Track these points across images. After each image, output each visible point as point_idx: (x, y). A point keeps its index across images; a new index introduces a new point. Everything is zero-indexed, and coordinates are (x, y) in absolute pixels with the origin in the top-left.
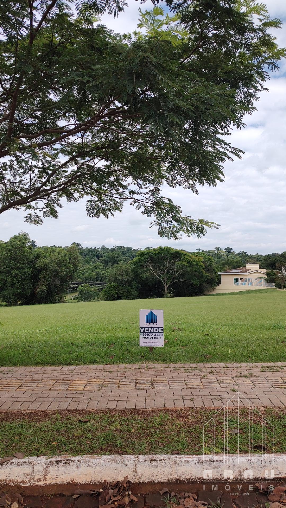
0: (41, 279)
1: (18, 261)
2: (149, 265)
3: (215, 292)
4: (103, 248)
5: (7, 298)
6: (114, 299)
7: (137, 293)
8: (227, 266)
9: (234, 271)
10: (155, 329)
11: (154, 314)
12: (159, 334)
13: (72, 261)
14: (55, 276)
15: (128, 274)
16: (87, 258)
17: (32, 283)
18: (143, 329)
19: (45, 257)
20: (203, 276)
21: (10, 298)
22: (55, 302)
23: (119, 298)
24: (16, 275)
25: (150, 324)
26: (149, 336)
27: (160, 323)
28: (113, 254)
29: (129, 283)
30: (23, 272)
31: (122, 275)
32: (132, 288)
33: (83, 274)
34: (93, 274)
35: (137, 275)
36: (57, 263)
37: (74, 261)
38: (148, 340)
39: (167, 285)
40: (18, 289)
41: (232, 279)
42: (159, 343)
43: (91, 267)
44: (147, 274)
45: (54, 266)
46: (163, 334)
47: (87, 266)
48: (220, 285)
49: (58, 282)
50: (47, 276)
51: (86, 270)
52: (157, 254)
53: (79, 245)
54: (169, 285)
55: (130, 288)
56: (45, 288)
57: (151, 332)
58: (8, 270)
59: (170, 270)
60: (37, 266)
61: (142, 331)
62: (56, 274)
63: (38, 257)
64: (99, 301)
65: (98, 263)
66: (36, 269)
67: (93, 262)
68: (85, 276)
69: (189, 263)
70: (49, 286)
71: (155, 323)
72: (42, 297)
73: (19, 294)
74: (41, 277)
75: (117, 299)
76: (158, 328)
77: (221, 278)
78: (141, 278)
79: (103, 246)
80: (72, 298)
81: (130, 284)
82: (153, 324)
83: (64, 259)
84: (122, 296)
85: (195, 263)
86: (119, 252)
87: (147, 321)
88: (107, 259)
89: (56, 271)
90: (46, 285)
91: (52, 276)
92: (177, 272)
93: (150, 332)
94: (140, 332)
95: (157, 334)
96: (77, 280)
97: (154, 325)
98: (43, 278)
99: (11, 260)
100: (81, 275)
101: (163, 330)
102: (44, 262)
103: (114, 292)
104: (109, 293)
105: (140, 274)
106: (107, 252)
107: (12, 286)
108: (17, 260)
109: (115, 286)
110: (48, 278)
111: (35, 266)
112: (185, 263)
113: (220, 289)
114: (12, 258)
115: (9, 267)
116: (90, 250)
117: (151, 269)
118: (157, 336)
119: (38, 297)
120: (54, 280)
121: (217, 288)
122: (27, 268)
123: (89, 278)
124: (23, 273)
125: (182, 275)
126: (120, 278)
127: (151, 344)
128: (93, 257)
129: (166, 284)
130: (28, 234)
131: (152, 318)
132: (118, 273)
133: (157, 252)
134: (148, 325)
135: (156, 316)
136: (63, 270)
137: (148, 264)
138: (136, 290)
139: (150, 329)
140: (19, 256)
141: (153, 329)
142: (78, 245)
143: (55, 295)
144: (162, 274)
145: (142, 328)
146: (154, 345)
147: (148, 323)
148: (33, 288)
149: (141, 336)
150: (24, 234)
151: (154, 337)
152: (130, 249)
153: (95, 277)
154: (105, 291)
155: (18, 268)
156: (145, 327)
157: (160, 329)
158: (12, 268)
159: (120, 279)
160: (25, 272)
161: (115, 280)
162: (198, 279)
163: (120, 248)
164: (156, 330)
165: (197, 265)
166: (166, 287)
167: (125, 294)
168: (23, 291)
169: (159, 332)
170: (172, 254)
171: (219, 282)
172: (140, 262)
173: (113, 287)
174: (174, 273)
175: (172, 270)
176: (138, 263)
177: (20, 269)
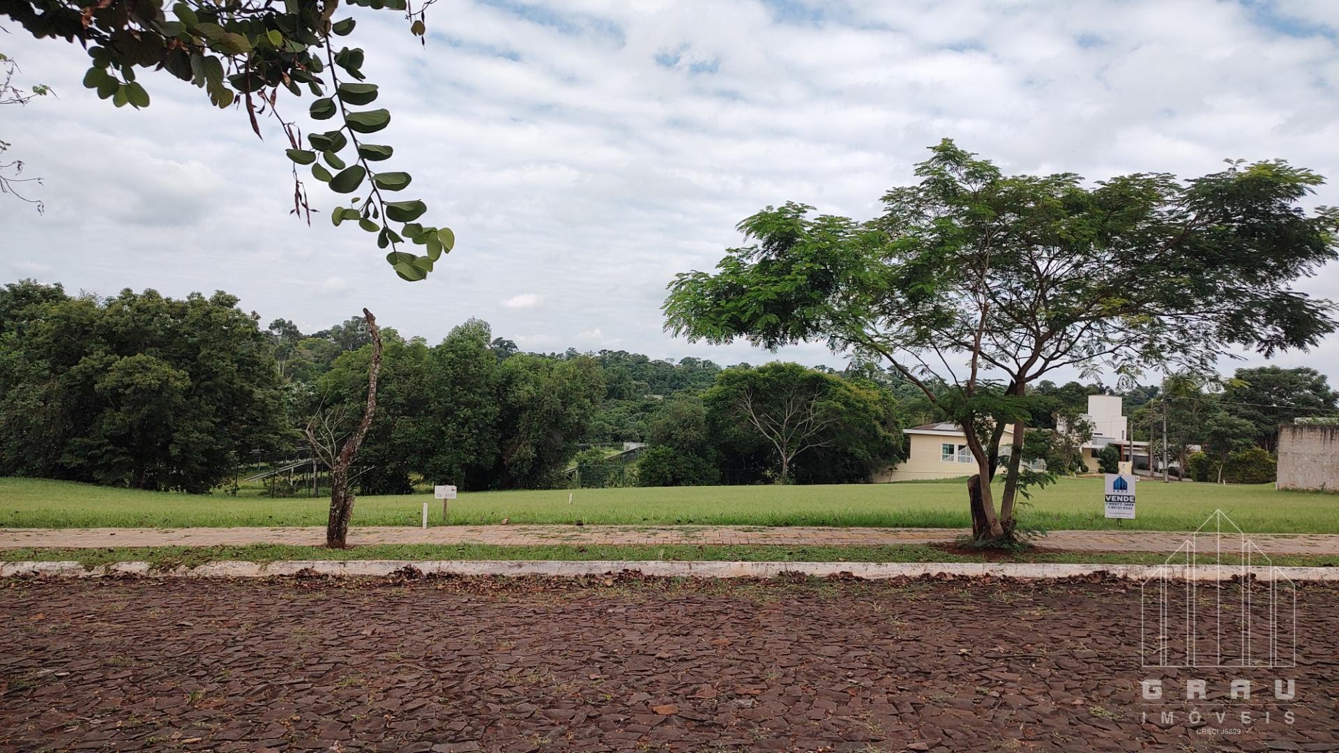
0: (520, 430)
1: (471, 388)
2: (747, 407)
3: (897, 477)
6: (665, 485)
7: (716, 473)
8: (923, 414)
9: (942, 426)
10: (1125, 497)
12: (1129, 503)
13: (588, 392)
14: (554, 425)
15: (697, 425)
17: (498, 441)
18: (1110, 498)
20: (876, 436)
23: (676, 481)
24: (466, 421)
25: (1118, 491)
26: (1117, 506)
27: (1132, 490)
30: (482, 414)
31: (685, 428)
32: (708, 461)
35: (716, 430)
36: (559, 396)
38: (1116, 510)
39: (787, 456)
41: (937, 447)
42: (1129, 514)
44: (737, 428)
45: (553, 402)
46: (1134, 504)
48: (908, 460)
49: (558, 439)
50: (535, 425)
52: (765, 380)
53: (511, 345)
54: (794, 457)
55: (701, 460)
56: (531, 453)
57: (1120, 501)
58: (447, 408)
59: (797, 418)
60: (511, 400)
61: (1108, 500)
62: (556, 420)
66: (509, 407)
69: (846, 404)
70: (539, 448)
72: (522, 475)
74: (522, 425)
75: (671, 485)
77: (909, 444)
78: (726, 436)
79: (571, 350)
81: (700, 450)
84: (683, 479)
85: (862, 405)
86: (620, 368)
87: (1115, 488)
89: (557, 414)
90: (533, 444)
91: (546, 426)
92: (815, 424)
93: (1118, 500)
95: (1126, 503)
97: (1124, 493)
98: (526, 429)
99: (454, 384)
101: (1134, 498)
102: (527, 392)
103: (665, 468)
104: (652, 471)
105: (722, 427)
107: (456, 444)
108: (468, 386)
109: (667, 453)
110: (537, 430)
111: (506, 400)
112: (838, 405)
113: (905, 470)
114: (456, 381)
115: (452, 401)
117: (750, 416)
118: (1126, 506)
119: (513, 472)
120: (550, 435)
121: (901, 466)
122: (490, 405)
124: (482, 416)
125: (824, 434)
126: (680, 434)
127: (1119, 515)
129: (787, 451)
130: (487, 325)
131: (1121, 485)
132: (675, 422)
133: (766, 374)
134: (1116, 493)
135: (1127, 482)
136: (573, 413)
137: (744, 404)
138: (714, 467)
139: (1118, 497)
140: (473, 375)
141: (1122, 497)
143: (549, 470)
144: (777, 428)
145: (1108, 496)
146: (1122, 517)
148: (500, 452)
149: (1107, 506)
151: (1123, 506)
152: (642, 360)
155: (471, 405)
156: (1112, 495)
157: (1131, 498)
158: (458, 404)
159: (679, 437)
160: (485, 415)
161: (668, 439)
162: (864, 443)
164: (1126, 499)
165: (865, 410)
166: (786, 460)
167: (691, 474)
168: (477, 459)
170: (804, 380)
171: (905, 454)
172: (726, 398)
173: (662, 457)
174: (809, 426)
175: (803, 418)
176: (723, 400)
177: (475, 407)
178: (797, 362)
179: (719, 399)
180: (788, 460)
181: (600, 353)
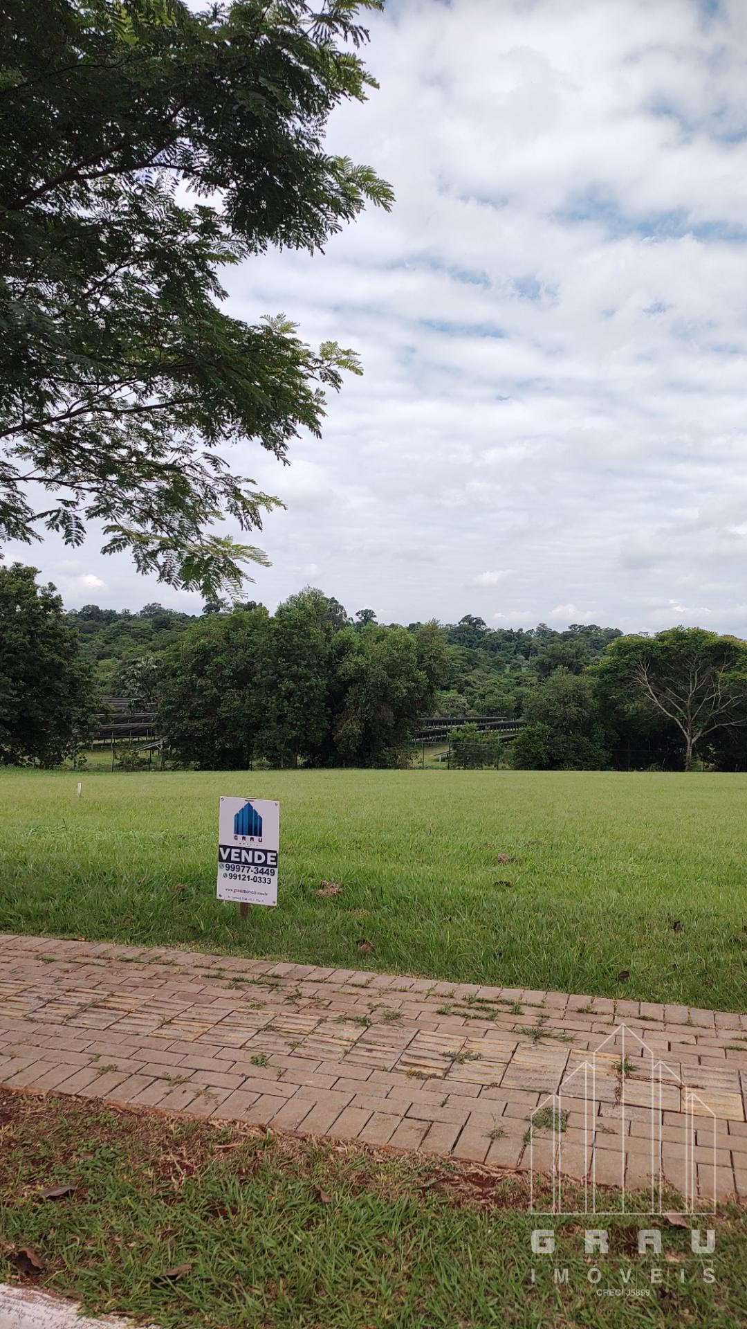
0: (348, 704)
1: (296, 660)
2: (643, 679)
4: (543, 631)
5: (269, 748)
6: (540, 767)
7: (606, 755)
10: (257, 853)
11: (256, 813)
12: (265, 869)
13: (426, 664)
14: (383, 699)
15: (580, 702)
16: (499, 656)
17: (327, 716)
18: (228, 850)
19: (360, 651)
21: (275, 749)
22: (383, 765)
23: (553, 764)
24: (290, 694)
25: (244, 838)
26: (240, 873)
27: (270, 839)
28: (566, 648)
29: (586, 727)
30: (307, 687)
31: (565, 704)
32: (593, 741)
33: (482, 697)
34: (509, 698)
35: (608, 707)
36: (387, 667)
37: (432, 662)
38: (237, 884)
39: (693, 736)
40: (293, 727)
42: (264, 893)
43: (505, 681)
44: (637, 704)
45: (379, 674)
46: (276, 870)
47: (495, 677)
49: (388, 715)
50: (363, 699)
51: (492, 688)
52: (665, 650)
53: (480, 621)
54: (701, 738)
55: (586, 739)
56: (356, 729)
57: (246, 862)
58: (271, 680)
59: (704, 693)
60: (340, 672)
61: (225, 857)
62: (384, 694)
63: (343, 649)
64: (504, 768)
65: (524, 670)
66: (338, 680)
67: (512, 668)
68: (486, 703)
70: (367, 725)
71: (256, 838)
72: (350, 751)
73: (296, 739)
74: (349, 700)
76: (265, 852)
78: (621, 713)
79: (543, 625)
80: (440, 757)
82: (252, 839)
83: (405, 658)
86: (583, 643)
87: (237, 832)
88: (547, 660)
89: (384, 687)
90: (361, 720)
91: (375, 700)
92: (724, 700)
93: (243, 860)
94: (221, 859)
95: (260, 868)
96: (468, 713)
97: (255, 843)
98: (353, 704)
99: (278, 655)
100: (478, 701)
101: (276, 857)
102: (356, 664)
103: (541, 748)
104: (527, 751)
105: (615, 703)
106: (552, 642)
107: (281, 719)
108: (293, 658)
109: (543, 731)
110: (365, 705)
111: (335, 672)
114: (281, 652)
115: (275, 674)
116: (509, 636)
117: (647, 690)
118: (260, 875)
119: (341, 749)
120: (378, 710)
122: (316, 678)
123: (498, 709)
124: (306, 690)
126: (559, 711)
127: (245, 895)
128: (515, 653)
129: (692, 732)
131: (249, 824)
132: (553, 697)
133: (663, 642)
134: (240, 842)
135: (261, 819)
136: (402, 686)
137: (640, 677)
138: (603, 747)
139: (244, 852)
140: (298, 646)
141: (251, 852)
142: (477, 623)
143: (381, 748)
144: (681, 704)
145: (225, 847)
146: (252, 899)
147: (240, 837)
148: (329, 727)
149: (221, 871)
150: (312, 593)
151: (252, 875)
152: (615, 634)
153: (514, 706)
154: (517, 745)
155: (295, 678)
156: (231, 847)
157: (269, 854)
158: (281, 676)
159: (558, 714)
160: (311, 688)
161: (546, 716)
163: (588, 632)
164: (260, 858)
166: (691, 741)
167: (572, 754)
168: (305, 734)
169: (265, 864)
170: (708, 649)
172: (616, 670)
173: (538, 735)
174: (716, 702)
175: (710, 694)
176: (611, 672)
177: (300, 680)
178: (701, 628)
179: (608, 671)
180: (693, 741)
181: (570, 628)
